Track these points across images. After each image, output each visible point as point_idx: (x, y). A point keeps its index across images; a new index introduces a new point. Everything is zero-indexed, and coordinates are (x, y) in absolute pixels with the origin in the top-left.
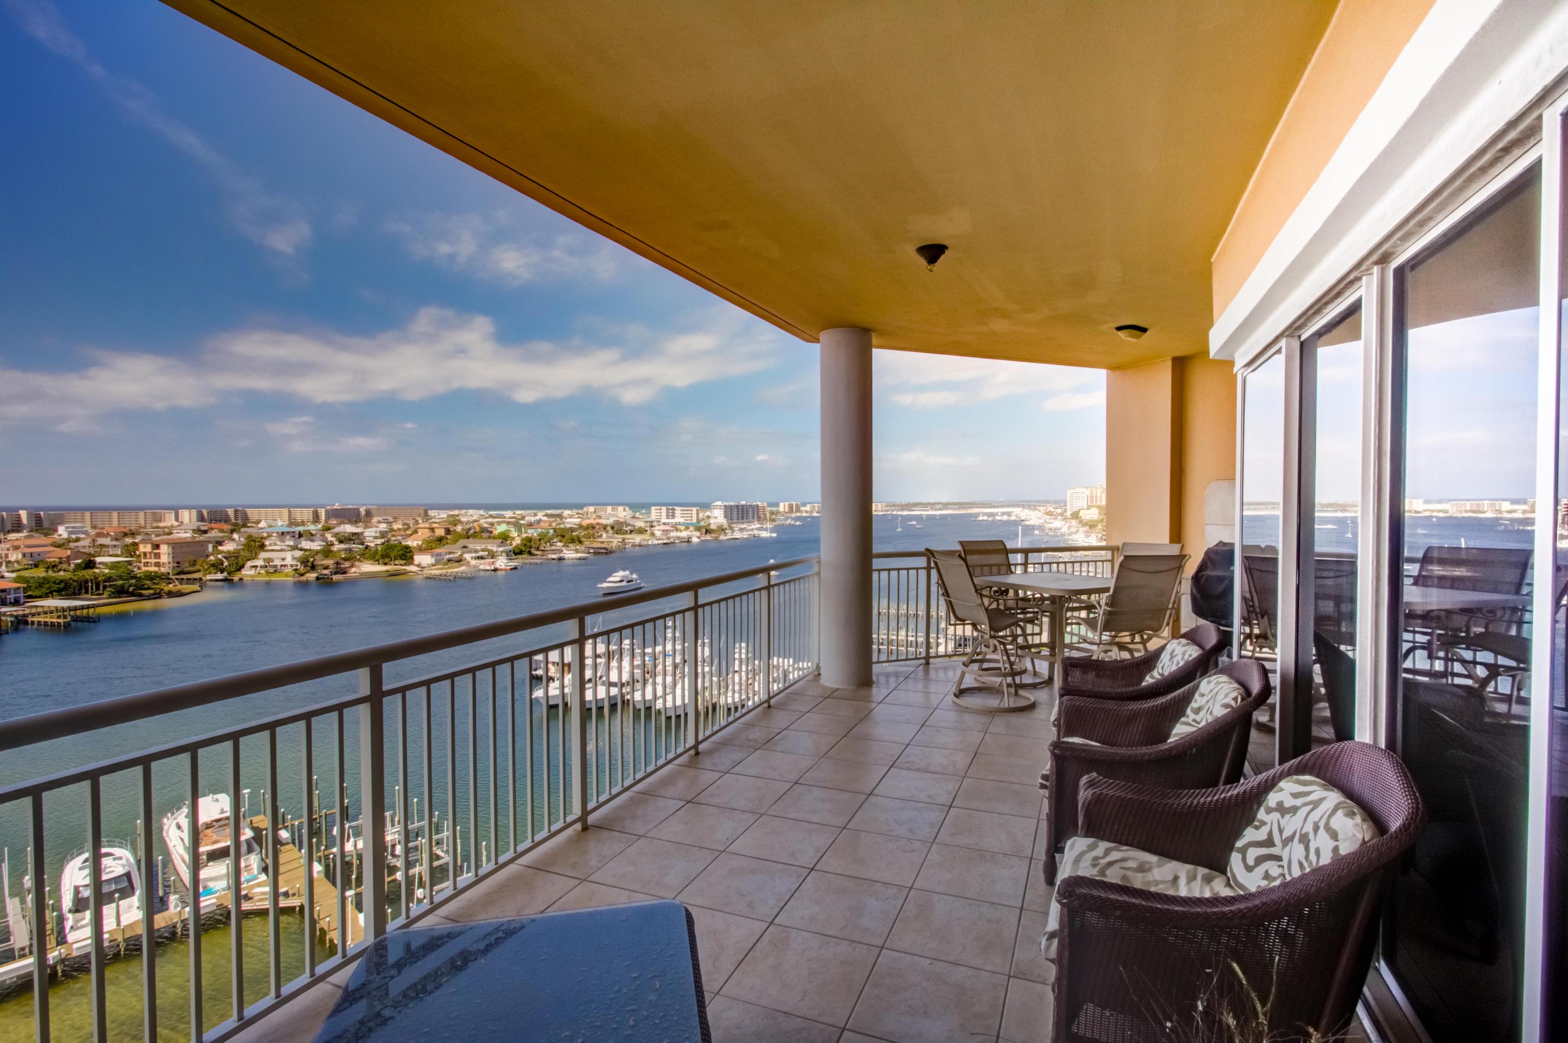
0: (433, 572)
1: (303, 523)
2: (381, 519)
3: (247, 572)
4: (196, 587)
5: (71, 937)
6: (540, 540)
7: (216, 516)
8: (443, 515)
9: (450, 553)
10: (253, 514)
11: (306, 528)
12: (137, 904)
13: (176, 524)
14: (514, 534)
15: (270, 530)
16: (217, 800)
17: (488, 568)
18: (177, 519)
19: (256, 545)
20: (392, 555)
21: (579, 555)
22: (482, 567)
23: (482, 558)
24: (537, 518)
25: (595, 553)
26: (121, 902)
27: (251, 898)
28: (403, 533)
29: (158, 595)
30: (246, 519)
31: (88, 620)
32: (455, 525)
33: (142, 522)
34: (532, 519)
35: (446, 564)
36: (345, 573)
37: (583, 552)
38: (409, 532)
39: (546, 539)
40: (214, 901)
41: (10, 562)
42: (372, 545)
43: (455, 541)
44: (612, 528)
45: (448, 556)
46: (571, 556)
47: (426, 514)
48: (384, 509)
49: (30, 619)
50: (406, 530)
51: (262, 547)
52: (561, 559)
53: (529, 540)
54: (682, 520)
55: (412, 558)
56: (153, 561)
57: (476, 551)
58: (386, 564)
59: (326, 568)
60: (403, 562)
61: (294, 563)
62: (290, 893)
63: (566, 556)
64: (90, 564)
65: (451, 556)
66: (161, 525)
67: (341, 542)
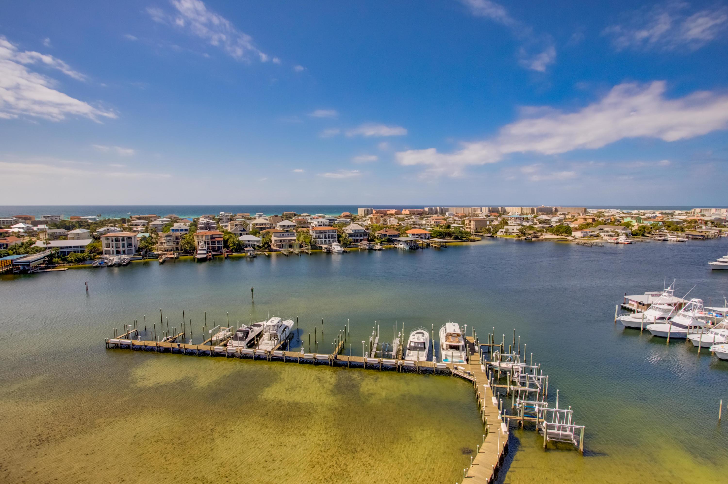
0: (580, 241)
1: (526, 214)
2: (561, 213)
3: (499, 234)
4: (480, 238)
5: (407, 358)
6: (651, 228)
7: (493, 210)
8: (595, 211)
9: (592, 232)
10: (508, 209)
11: (527, 216)
12: (425, 355)
13: (481, 213)
14: (635, 223)
15: (511, 217)
16: (454, 325)
17: (613, 241)
18: (481, 211)
19: (505, 223)
20: (561, 231)
21: (679, 239)
22: (609, 241)
23: (611, 236)
24: (654, 215)
25: (693, 239)
26: (419, 352)
27: (457, 369)
28: (570, 220)
29: (467, 240)
30: (505, 211)
31: (445, 247)
32: (600, 217)
33: (470, 212)
34: (650, 215)
35: (589, 237)
36: (538, 238)
37: (683, 237)
38: (573, 220)
39: (656, 227)
40: (445, 365)
41: (431, 224)
42: (554, 225)
43: (597, 226)
44: (712, 223)
45: (590, 234)
46: (673, 239)
47: (586, 211)
48: (564, 208)
49: (431, 244)
50: (573, 219)
51: (507, 224)
52: (664, 240)
53: (644, 228)
55: (571, 233)
56: (469, 227)
57: (608, 232)
58: (558, 235)
59: (530, 235)
60: (566, 235)
61: (517, 231)
62: (471, 374)
63: (669, 239)
64: (449, 227)
65: (593, 233)
66: (476, 213)
67: (540, 223)
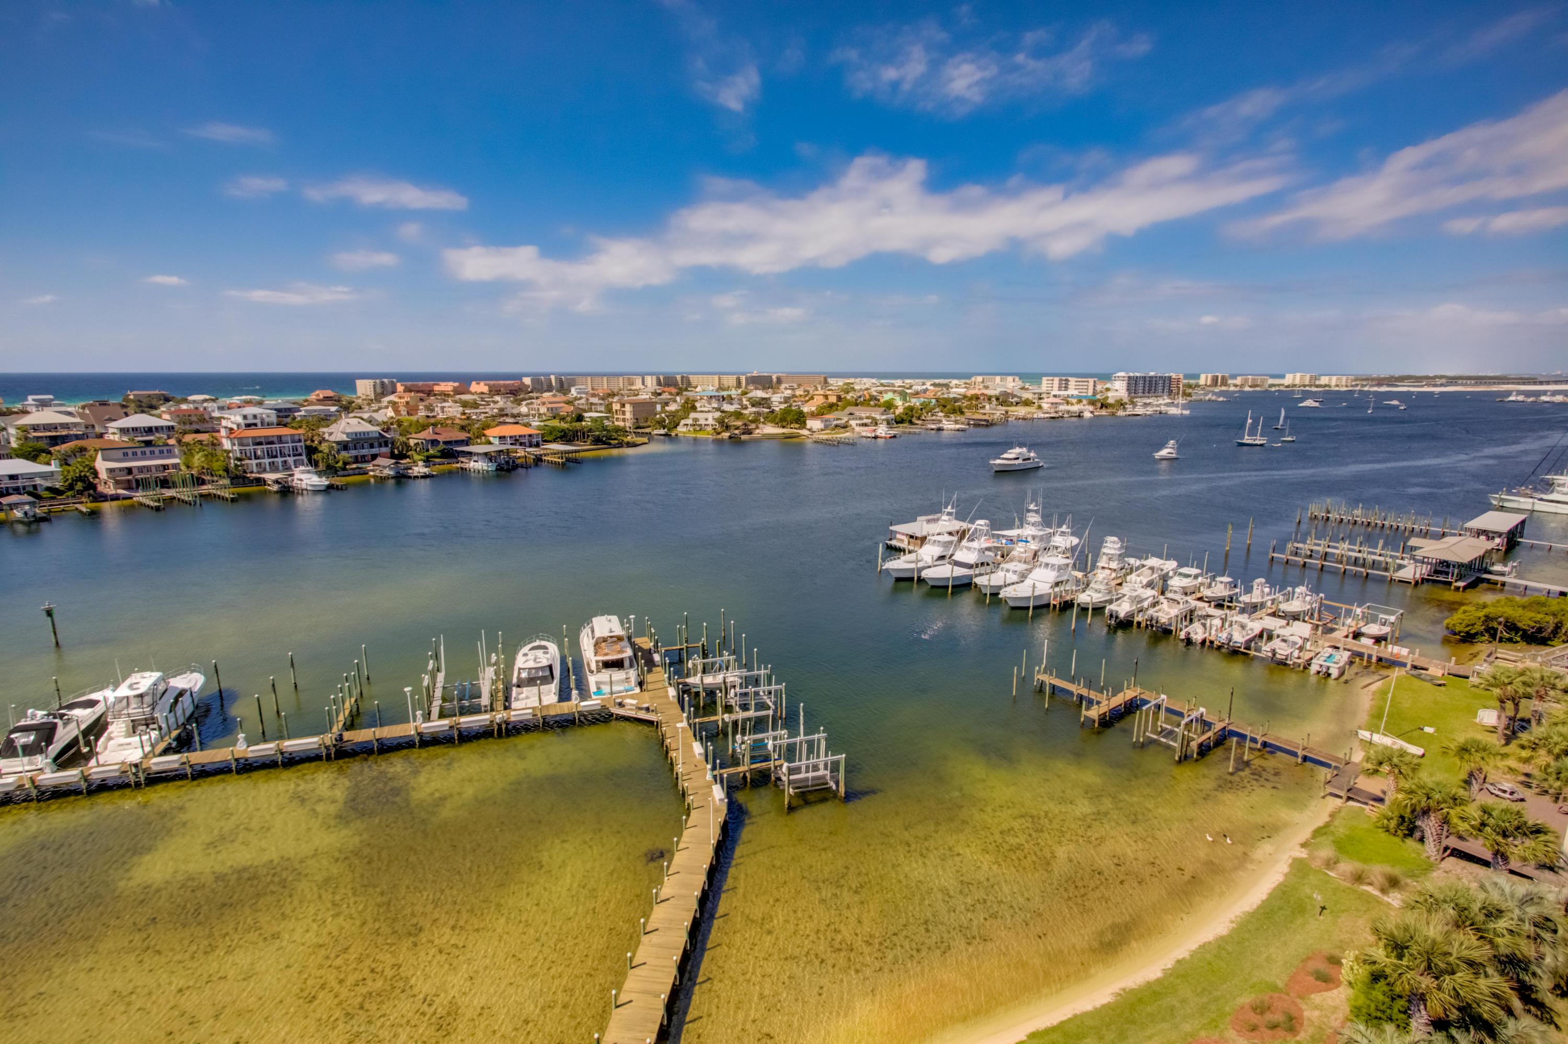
0: (821, 436)
1: (728, 389)
2: (787, 386)
3: (681, 429)
4: (645, 440)
5: (514, 705)
6: (922, 410)
7: (667, 382)
8: (840, 382)
9: (838, 419)
10: (694, 379)
11: (729, 393)
12: (554, 691)
13: (642, 387)
14: (899, 402)
15: (702, 394)
16: (610, 621)
17: (869, 435)
18: (643, 384)
19: (690, 406)
20: (789, 419)
21: (958, 426)
22: (864, 434)
23: (865, 425)
24: (924, 387)
25: (975, 425)
26: (542, 687)
27: (624, 706)
28: (803, 399)
29: (620, 445)
30: (689, 384)
31: (576, 461)
32: (848, 393)
33: (621, 385)
34: (919, 388)
35: (833, 429)
36: (751, 433)
37: (962, 423)
38: (807, 398)
39: (928, 409)
40: (599, 702)
41: (540, 414)
42: (777, 409)
43: (844, 408)
44: (997, 399)
45: (835, 422)
46: (950, 426)
47: (826, 382)
48: (792, 376)
49: (544, 458)
50: (806, 396)
51: (694, 408)
52: (940, 429)
53: (911, 409)
54: (1076, 393)
55: (805, 423)
56: (621, 417)
57: (861, 418)
58: (784, 427)
59: (737, 428)
60: (797, 426)
61: (714, 423)
62: (651, 708)
63: (945, 427)
64: (580, 418)
65: (838, 422)
66: (633, 388)
67: (753, 406)
